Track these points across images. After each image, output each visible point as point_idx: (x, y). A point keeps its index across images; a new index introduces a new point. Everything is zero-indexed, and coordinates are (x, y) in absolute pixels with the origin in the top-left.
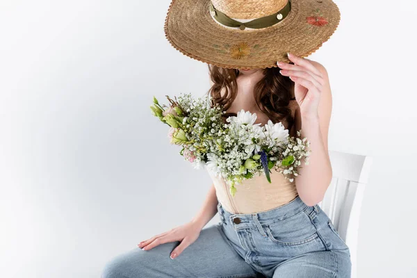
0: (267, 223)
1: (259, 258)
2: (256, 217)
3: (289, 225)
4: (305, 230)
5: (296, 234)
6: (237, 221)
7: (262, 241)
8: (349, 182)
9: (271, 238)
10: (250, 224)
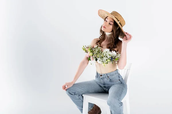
0: (108, 76)
1: (105, 85)
2: (106, 74)
3: (113, 77)
4: (117, 79)
5: (115, 79)
6: (101, 76)
7: (106, 80)
8: (128, 70)
9: (109, 80)
10: (104, 76)
